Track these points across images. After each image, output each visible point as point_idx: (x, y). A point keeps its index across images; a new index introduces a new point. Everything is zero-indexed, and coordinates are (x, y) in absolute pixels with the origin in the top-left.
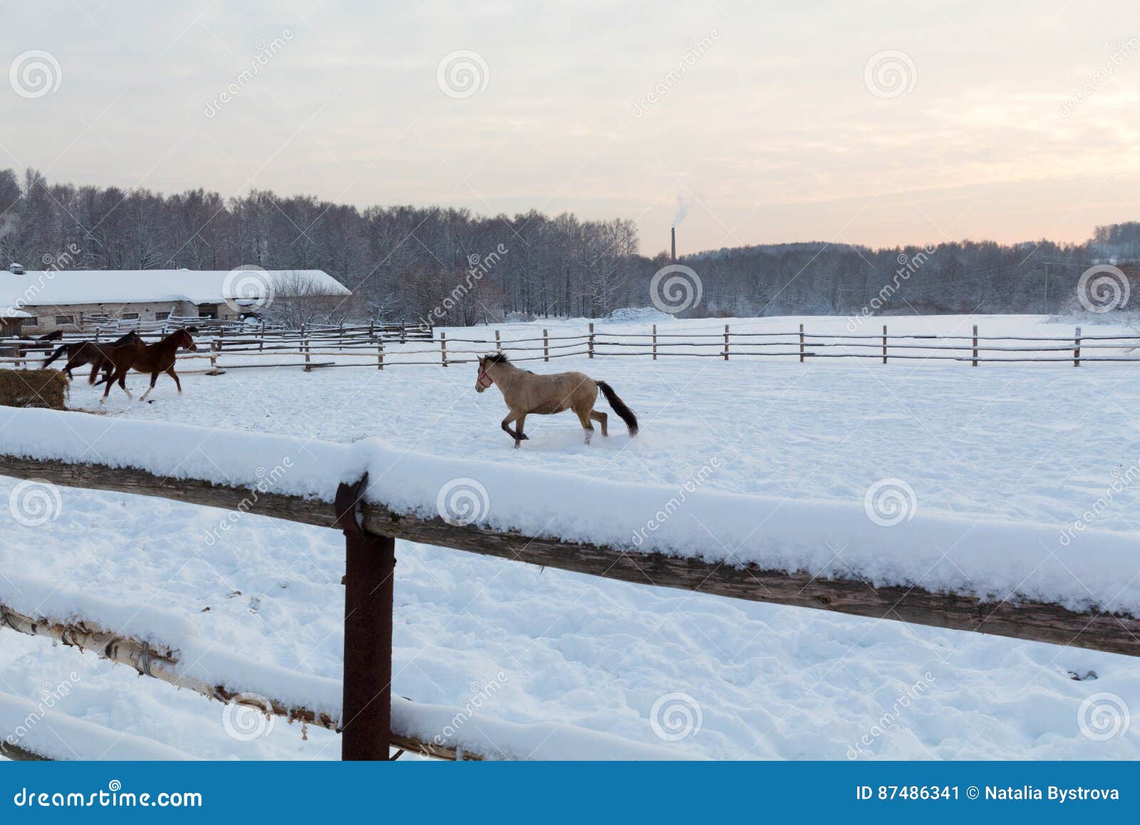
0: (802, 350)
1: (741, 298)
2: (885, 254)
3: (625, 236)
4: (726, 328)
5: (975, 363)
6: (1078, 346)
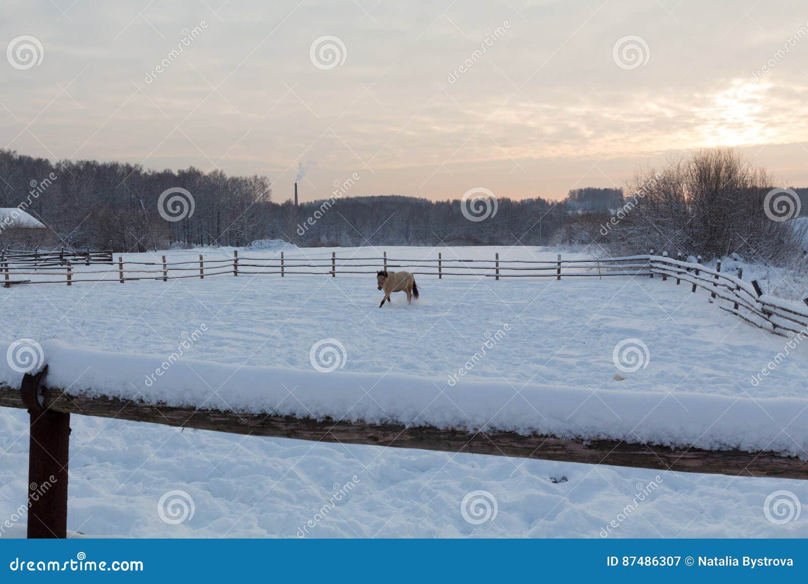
1: (344, 233)
2: (440, 205)
3: (261, 187)
4: (334, 254)
5: (497, 278)
6: (558, 267)
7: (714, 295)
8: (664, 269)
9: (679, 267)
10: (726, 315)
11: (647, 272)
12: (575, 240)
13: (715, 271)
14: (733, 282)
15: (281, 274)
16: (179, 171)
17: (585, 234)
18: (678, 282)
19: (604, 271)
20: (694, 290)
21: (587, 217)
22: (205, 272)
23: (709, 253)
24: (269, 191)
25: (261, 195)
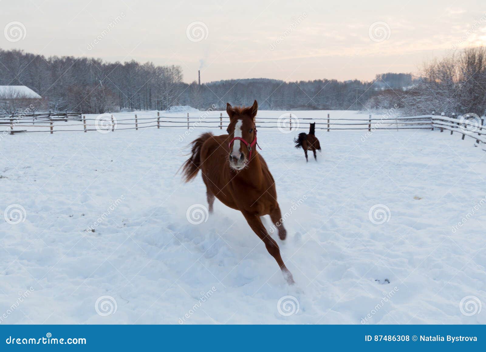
2: (291, 84)
3: (177, 73)
4: (221, 114)
5: (328, 130)
6: (370, 123)
7: (478, 141)
8: (442, 125)
9: (453, 123)
11: (429, 126)
12: (380, 106)
15: (187, 127)
16: (125, 63)
17: (386, 103)
18: (452, 133)
19: (400, 126)
20: (463, 138)
21: (388, 91)
22: (139, 126)
24: (182, 75)
25: (177, 78)
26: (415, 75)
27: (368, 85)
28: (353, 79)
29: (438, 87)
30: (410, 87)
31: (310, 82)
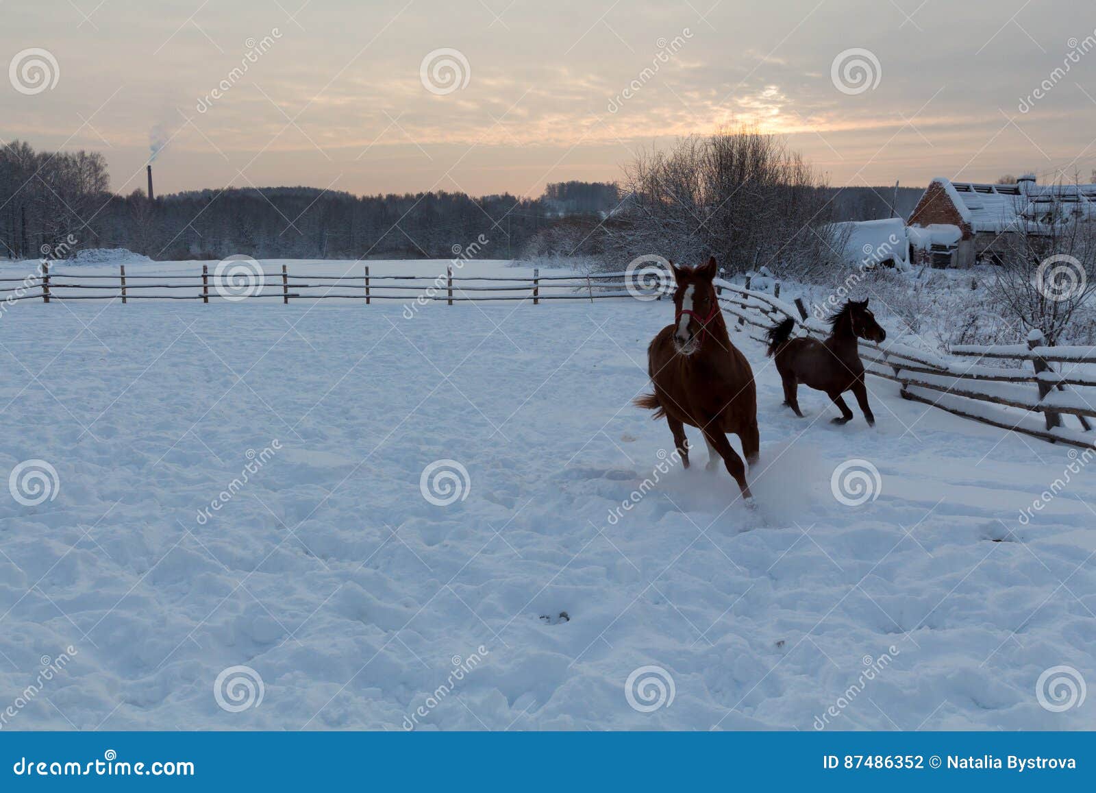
0: (286, 291)
1: (226, 241)
2: (367, 201)
3: (92, 170)
4: (205, 268)
5: (450, 302)
6: (535, 286)
7: (741, 321)
10: (759, 347)
12: (556, 252)
13: (742, 288)
14: (767, 302)
15: (121, 299)
17: (568, 245)
19: (596, 292)
21: (572, 220)
23: (732, 266)
24: (106, 176)
25: (93, 182)
26: (622, 186)
27: (531, 205)
28: (500, 192)
29: (666, 213)
30: (613, 212)
31: (409, 198)
